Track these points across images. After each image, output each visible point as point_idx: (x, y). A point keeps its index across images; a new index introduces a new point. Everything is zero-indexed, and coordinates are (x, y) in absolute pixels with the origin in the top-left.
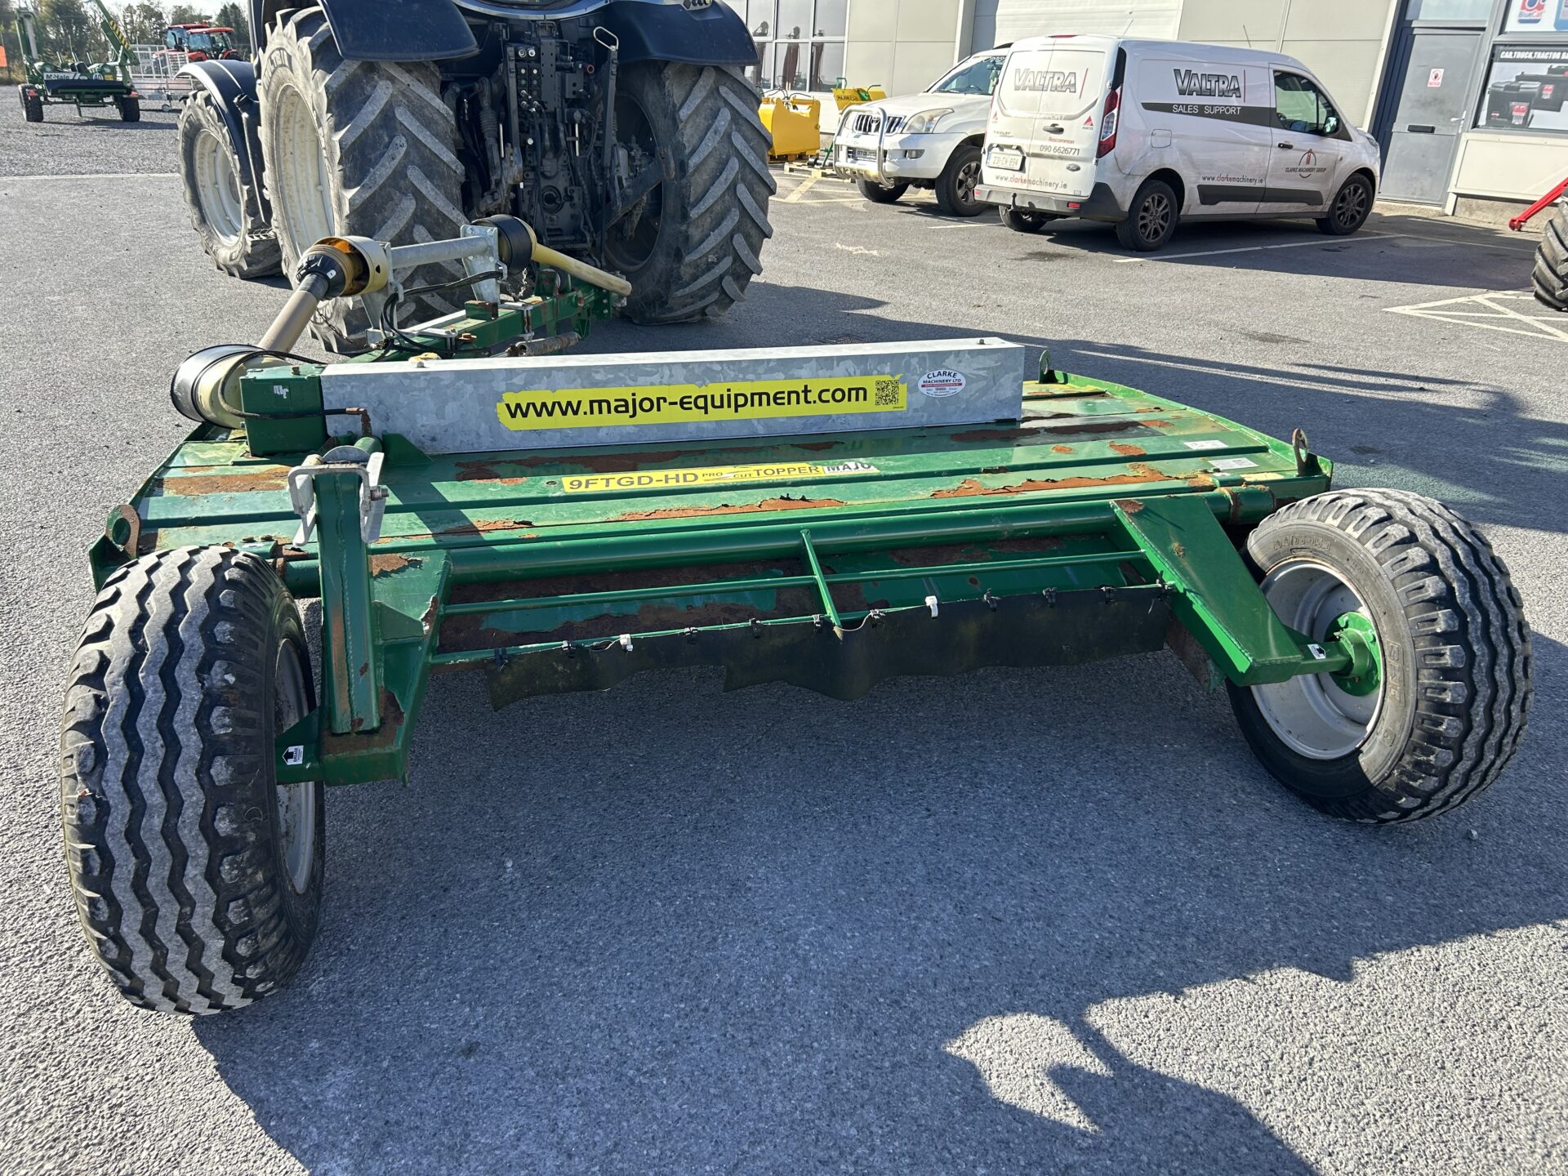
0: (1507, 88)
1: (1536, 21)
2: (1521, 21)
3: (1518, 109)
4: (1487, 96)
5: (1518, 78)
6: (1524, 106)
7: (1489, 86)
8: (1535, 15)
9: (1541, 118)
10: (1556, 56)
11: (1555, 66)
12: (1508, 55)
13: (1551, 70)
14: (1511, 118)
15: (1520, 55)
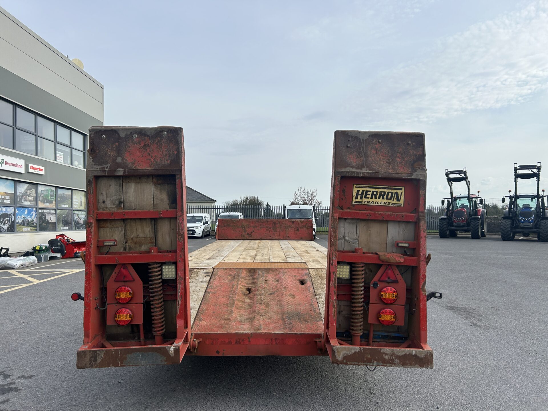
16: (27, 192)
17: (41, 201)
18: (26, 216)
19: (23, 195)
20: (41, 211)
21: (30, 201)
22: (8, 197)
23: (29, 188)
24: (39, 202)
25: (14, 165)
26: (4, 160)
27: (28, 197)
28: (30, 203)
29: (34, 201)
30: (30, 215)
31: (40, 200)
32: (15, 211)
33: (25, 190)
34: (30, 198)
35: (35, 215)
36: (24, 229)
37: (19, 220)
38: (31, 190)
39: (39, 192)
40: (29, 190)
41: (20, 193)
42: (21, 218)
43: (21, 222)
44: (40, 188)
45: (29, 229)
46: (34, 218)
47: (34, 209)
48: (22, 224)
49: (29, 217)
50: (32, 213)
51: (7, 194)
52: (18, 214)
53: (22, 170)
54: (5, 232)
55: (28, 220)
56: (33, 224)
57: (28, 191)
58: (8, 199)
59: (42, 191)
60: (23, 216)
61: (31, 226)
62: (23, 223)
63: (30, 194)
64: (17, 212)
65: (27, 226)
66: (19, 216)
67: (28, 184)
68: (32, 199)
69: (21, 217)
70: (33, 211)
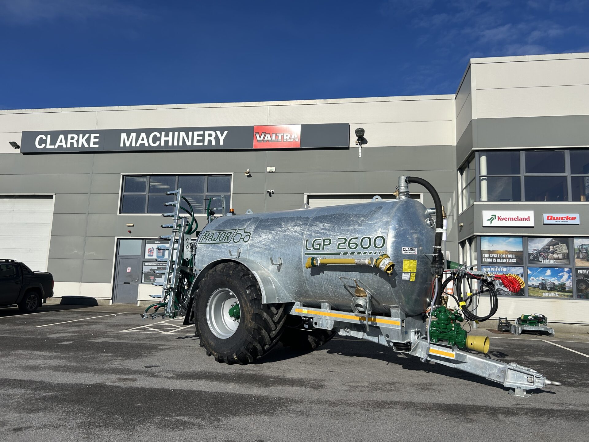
0: (148, 272)
1: (153, 256)
2: (148, 256)
3: (152, 278)
4: (143, 275)
5: (150, 270)
6: (153, 277)
7: (143, 272)
8: (152, 254)
9: (158, 280)
10: (159, 264)
11: (159, 267)
12: (147, 264)
13: (158, 268)
14: (150, 280)
15: (150, 264)
16: (549, 249)
17: (582, 259)
18: (546, 278)
19: (539, 253)
20: (581, 272)
21: (558, 259)
22: (513, 256)
23: (553, 243)
24: (576, 260)
25: (514, 219)
26: (495, 216)
27: (551, 254)
28: (556, 262)
29: (564, 258)
30: (557, 277)
31: (578, 257)
32: (525, 271)
33: (545, 246)
34: (555, 256)
35: (569, 277)
36: (544, 294)
37: (535, 281)
38: (558, 246)
39: (576, 247)
40: (553, 245)
41: (534, 250)
42: (538, 280)
43: (537, 285)
44: (578, 243)
45: (556, 294)
46: (567, 280)
47: (566, 270)
48: (541, 288)
49: (554, 279)
50: (560, 274)
51: (511, 252)
52: (530, 276)
53: (531, 223)
54: (506, 295)
55: (554, 283)
56: (565, 288)
57: (551, 247)
58: (512, 258)
59: (582, 245)
60: (541, 278)
61: (558, 291)
62: (543, 287)
63: (556, 250)
64: (529, 272)
65: (550, 290)
66: (534, 278)
67: (550, 239)
68: (561, 256)
69: (537, 278)
70: (564, 272)
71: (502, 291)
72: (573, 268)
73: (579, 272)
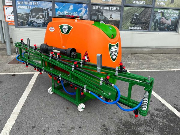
32: (53, 6)
71: (35, 23)
72: (89, 4)
73: (93, 7)
